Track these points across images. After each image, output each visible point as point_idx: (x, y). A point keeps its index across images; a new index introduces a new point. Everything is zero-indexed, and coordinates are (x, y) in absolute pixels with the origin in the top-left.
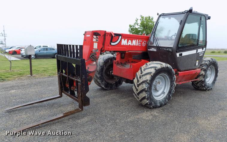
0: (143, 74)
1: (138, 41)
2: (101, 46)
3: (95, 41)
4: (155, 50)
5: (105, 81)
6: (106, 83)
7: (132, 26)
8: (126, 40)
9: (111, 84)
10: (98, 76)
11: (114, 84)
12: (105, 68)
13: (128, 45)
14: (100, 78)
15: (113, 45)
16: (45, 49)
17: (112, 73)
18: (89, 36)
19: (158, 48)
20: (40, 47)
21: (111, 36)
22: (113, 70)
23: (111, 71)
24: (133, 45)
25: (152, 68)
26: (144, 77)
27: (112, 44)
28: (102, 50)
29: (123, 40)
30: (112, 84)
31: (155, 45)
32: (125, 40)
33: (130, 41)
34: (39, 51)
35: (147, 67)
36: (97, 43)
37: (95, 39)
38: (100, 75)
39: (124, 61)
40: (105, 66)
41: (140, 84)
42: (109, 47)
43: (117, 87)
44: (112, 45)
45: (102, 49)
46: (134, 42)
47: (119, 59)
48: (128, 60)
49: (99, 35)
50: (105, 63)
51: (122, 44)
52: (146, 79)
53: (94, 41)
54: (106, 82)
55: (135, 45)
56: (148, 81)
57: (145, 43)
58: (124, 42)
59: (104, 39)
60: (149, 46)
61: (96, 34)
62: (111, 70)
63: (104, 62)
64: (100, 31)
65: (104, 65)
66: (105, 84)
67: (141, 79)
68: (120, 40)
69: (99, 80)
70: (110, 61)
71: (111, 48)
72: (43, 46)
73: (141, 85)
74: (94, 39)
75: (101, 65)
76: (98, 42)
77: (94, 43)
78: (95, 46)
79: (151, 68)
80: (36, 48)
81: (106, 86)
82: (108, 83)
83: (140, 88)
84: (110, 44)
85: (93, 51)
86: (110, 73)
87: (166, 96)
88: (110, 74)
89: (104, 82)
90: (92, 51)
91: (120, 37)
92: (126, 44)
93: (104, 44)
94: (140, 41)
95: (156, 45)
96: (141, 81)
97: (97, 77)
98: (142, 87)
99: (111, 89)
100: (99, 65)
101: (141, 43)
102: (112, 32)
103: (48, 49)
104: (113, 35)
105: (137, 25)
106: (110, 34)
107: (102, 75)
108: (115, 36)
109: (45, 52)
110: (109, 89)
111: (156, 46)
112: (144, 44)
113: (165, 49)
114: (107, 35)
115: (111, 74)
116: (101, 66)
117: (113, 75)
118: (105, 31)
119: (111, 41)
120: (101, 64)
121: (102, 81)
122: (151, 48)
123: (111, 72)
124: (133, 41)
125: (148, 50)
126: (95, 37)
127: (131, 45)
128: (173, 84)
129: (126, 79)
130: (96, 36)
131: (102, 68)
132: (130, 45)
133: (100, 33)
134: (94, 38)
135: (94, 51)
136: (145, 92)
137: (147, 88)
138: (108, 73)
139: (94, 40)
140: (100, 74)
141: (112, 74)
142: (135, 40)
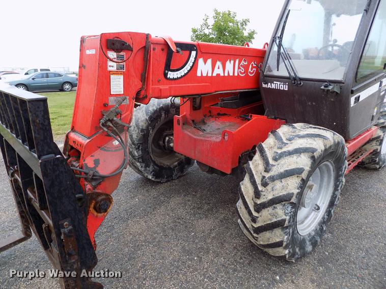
0: (275, 171)
1: (239, 63)
2: (137, 84)
3: (114, 69)
4: (284, 87)
5: (154, 162)
6: (156, 167)
7: (197, 31)
8: (209, 61)
9: (169, 168)
10: (136, 153)
11: (176, 166)
12: (152, 133)
13: (214, 74)
14: (141, 160)
15: (174, 79)
16: (45, 75)
17: (169, 142)
18: (93, 52)
19: (294, 81)
20: (36, 70)
21: (166, 51)
22: (172, 135)
23: (167, 138)
24: (226, 74)
25: (302, 155)
26: (278, 184)
27: (171, 75)
28: (141, 97)
29: (201, 61)
30: (172, 167)
31: (283, 72)
32: (205, 63)
33: (219, 64)
34: (33, 79)
35: (285, 149)
36: (122, 77)
37: (115, 64)
38: (140, 152)
39: (199, 115)
40: (153, 129)
41: (264, 206)
42: (162, 87)
43: (182, 171)
44: (170, 79)
45: (138, 93)
46: (229, 65)
47: (189, 113)
48: (210, 112)
49: (129, 49)
50: (152, 121)
51: (199, 74)
52: (285, 193)
53: (110, 69)
54: (157, 165)
55: (231, 74)
56: (294, 197)
57: (255, 67)
58: (205, 68)
59: (146, 61)
60: (266, 76)
61: (118, 46)
62: (166, 136)
63: (150, 118)
64: (129, 33)
65: (149, 125)
66: (153, 171)
67: (269, 187)
68: (194, 63)
69: (138, 164)
70: (163, 115)
71: (167, 87)
72: (41, 70)
73: (270, 209)
74: (110, 63)
75: (142, 126)
76: (124, 74)
77: (112, 76)
78: (117, 85)
79: (298, 151)
80: (29, 73)
81: (157, 174)
82: (161, 168)
83: (265, 217)
84: (165, 75)
85: (110, 104)
86: (166, 143)
87: (323, 218)
88: (164, 146)
89: (151, 167)
90: (105, 105)
91: (194, 53)
92: (210, 75)
93: (144, 79)
94: (243, 63)
95: (289, 73)
96: (268, 195)
97: (133, 157)
98: (273, 215)
99: (170, 179)
100: (137, 125)
101: (246, 67)
102: (170, 39)
103: (49, 75)
104: (174, 48)
105: (207, 28)
106: (165, 45)
107: (145, 151)
108: (178, 52)
109: (45, 80)
110: (165, 180)
111: (287, 75)
112: (251, 71)
113: (323, 87)
114: (154, 49)
115: (169, 146)
116: (142, 130)
117: (172, 148)
118: (148, 36)
119: (168, 67)
120: (143, 124)
121: (147, 166)
122: (272, 82)
123: (168, 140)
124: (228, 63)
125: (264, 86)
126: (112, 55)
127: (222, 74)
128: (340, 184)
129: (210, 167)
130: (117, 50)
131: (144, 136)
132: (218, 75)
133: (129, 42)
134: (111, 60)
135: (112, 101)
136: (280, 230)
137: (288, 218)
138: (161, 143)
139: (112, 66)
140: (142, 150)
141: (172, 145)
142: (232, 62)
